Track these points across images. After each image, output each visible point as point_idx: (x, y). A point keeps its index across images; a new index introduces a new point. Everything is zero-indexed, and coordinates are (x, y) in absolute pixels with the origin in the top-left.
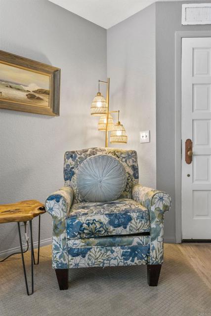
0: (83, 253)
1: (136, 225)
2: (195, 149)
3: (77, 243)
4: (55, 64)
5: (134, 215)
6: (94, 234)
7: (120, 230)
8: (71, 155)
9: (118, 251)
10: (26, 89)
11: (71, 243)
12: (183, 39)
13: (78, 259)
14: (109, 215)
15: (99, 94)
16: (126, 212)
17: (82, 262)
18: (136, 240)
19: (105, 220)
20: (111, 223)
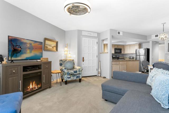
0: (70, 78)
1: (78, 73)
2: (84, 59)
3: (69, 76)
4: (57, 40)
5: (78, 71)
6: (72, 75)
7: (76, 74)
8: (61, 60)
9: (75, 77)
10: (52, 46)
11: (68, 76)
12: (83, 38)
13: (69, 79)
14: (74, 71)
15: (66, 47)
16: (76, 71)
17: (70, 79)
18: (78, 75)
19: (73, 72)
20: (74, 72)
